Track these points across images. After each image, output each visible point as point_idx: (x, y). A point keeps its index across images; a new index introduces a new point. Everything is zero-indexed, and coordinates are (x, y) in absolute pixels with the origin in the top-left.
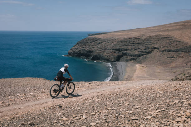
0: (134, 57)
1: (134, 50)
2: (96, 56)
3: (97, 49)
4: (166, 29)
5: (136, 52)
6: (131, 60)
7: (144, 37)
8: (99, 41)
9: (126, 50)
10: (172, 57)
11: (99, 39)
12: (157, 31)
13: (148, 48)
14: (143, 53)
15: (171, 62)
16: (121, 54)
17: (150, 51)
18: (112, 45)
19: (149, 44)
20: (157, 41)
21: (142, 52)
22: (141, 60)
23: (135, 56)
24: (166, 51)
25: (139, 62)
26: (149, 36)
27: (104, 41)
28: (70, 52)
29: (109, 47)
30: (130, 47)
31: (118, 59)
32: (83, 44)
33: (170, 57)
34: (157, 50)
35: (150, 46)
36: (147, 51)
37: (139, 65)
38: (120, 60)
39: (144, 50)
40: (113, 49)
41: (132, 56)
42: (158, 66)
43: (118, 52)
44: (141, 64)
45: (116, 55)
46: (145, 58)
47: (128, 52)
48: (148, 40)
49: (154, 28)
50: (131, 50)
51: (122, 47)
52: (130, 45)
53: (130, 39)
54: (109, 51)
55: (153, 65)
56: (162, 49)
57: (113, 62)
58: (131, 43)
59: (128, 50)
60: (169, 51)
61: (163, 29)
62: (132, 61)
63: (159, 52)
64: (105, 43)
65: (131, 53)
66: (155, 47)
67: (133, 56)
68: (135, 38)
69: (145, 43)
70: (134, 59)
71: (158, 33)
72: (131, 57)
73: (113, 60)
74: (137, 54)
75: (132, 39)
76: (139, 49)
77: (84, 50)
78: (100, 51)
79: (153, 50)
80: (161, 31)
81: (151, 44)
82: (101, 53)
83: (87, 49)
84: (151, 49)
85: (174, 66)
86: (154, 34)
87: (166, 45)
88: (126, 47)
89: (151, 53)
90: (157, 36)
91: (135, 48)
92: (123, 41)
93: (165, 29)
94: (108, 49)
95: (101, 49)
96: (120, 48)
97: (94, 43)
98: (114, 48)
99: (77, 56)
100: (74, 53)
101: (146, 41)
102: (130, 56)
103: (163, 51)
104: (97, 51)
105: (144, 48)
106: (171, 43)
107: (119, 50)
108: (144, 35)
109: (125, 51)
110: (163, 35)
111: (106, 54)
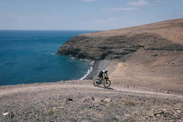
0: (119, 56)
1: (119, 48)
2: (82, 54)
3: (84, 47)
4: (154, 27)
5: (121, 51)
6: (115, 58)
7: (131, 35)
8: (86, 40)
9: (112, 48)
10: (156, 56)
11: (87, 38)
12: (144, 30)
13: (134, 46)
14: (128, 52)
15: (154, 61)
16: (107, 52)
17: (135, 49)
18: (98, 43)
19: (134, 42)
20: (143, 39)
21: (127, 50)
22: (125, 58)
23: (120, 54)
24: (150, 49)
25: (123, 60)
26: (135, 34)
27: (92, 39)
28: (59, 50)
29: (95, 45)
30: (115, 45)
31: (103, 57)
32: (72, 42)
33: (154, 56)
34: (142, 48)
35: (135, 44)
36: (132, 49)
37: (122, 63)
38: (105, 58)
39: (129, 48)
40: (98, 48)
41: (116, 54)
42: (140, 65)
43: (104, 50)
44: (124, 62)
45: (101, 53)
46: (130, 56)
47: (113, 50)
48: (134, 38)
49: (143, 27)
50: (116, 48)
51: (108, 45)
52: (116, 43)
53: (116, 38)
54: (95, 49)
55: (136, 64)
56: (146, 47)
57: (97, 60)
58: (117, 41)
59: (114, 48)
60: (154, 49)
61: (151, 27)
62: (117, 59)
63: (143, 50)
64: (92, 41)
65: (117, 51)
66: (140, 45)
67: (118, 54)
68: (121, 37)
69: (131, 41)
70: (118, 58)
71: (144, 32)
72: (116, 56)
73: (97, 58)
74: (122, 53)
75: (118, 37)
76: (124, 47)
77: (73, 48)
78: (86, 50)
79: (138, 49)
80: (148, 29)
81: (136, 42)
82: (87, 51)
83: (75, 47)
84: (136, 47)
85: (156, 65)
86: (140, 33)
87: (151, 43)
88: (111, 46)
89: (135, 51)
90: (142, 34)
91: (121, 47)
92: (109, 39)
93: (152, 27)
94: (94, 47)
95: (87, 47)
96: (106, 46)
97: (82, 41)
98: (100, 46)
99: (66, 54)
100: (63, 51)
101: (132, 39)
102: (115, 54)
103: (148, 49)
104: (83, 49)
105: (129, 46)
106: (155, 42)
107: (104, 48)
108: (130, 33)
109: (110, 49)
110: (149, 33)
111: (91, 53)
